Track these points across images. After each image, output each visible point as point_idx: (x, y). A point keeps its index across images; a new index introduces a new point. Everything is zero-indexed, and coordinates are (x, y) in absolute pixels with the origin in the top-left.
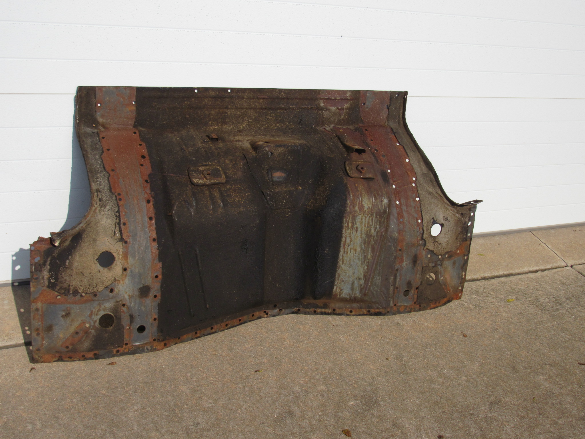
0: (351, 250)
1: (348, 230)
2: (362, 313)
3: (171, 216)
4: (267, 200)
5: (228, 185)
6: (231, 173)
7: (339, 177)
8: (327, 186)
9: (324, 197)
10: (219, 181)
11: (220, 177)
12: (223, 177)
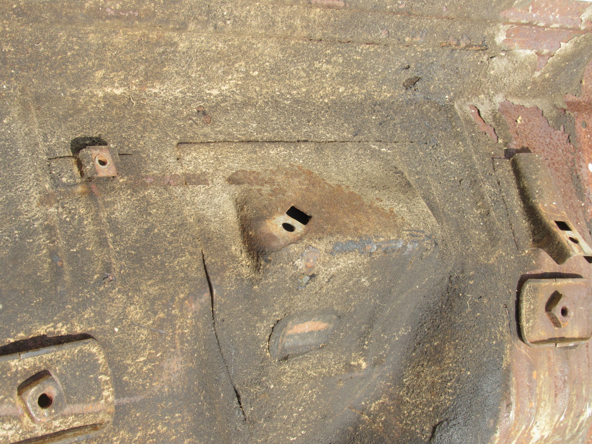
4: (244, 415)
5: (119, 431)
6: (142, 368)
7: (494, 343)
8: (450, 375)
9: (429, 408)
10: (84, 418)
11: (93, 398)
12: (104, 398)
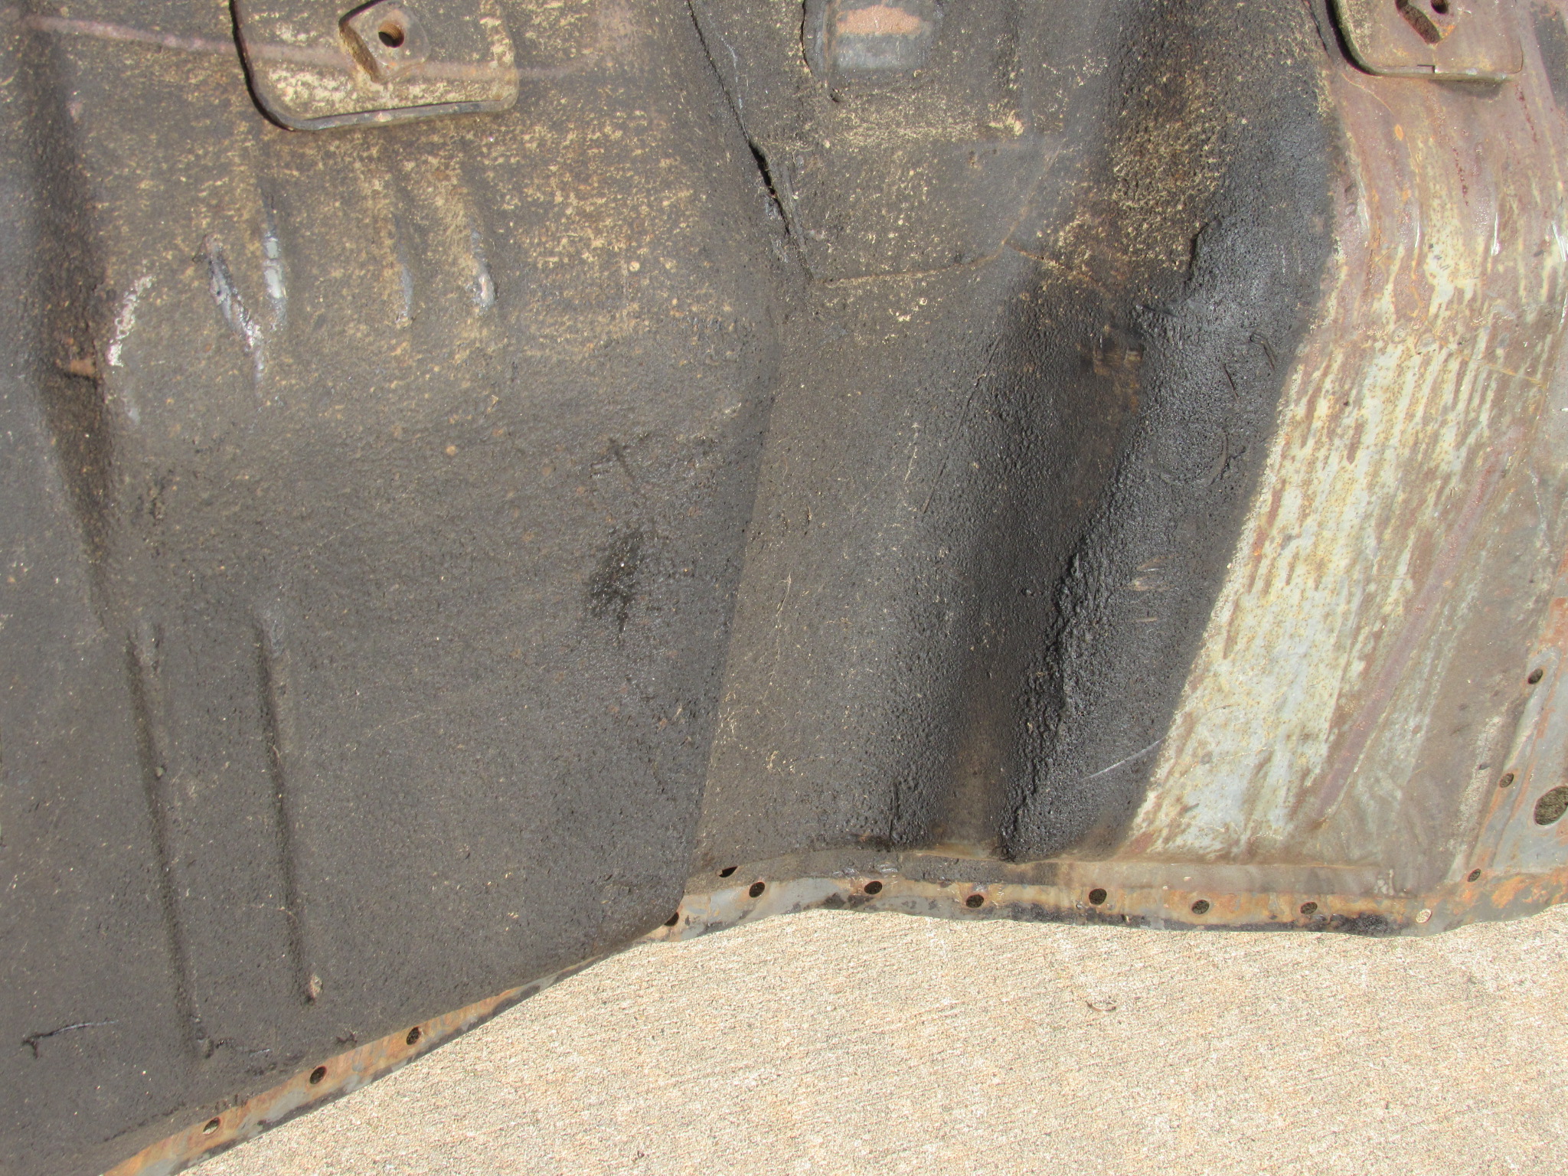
0: (1292, 568)
1: (1303, 444)
2: (1263, 916)
3: (94, 382)
4: (781, 212)
5: (532, 125)
6: (557, 20)
7: (1289, 62)
8: (1204, 131)
9: (1175, 205)
10: (465, 88)
11: (476, 56)
12: (496, 57)
